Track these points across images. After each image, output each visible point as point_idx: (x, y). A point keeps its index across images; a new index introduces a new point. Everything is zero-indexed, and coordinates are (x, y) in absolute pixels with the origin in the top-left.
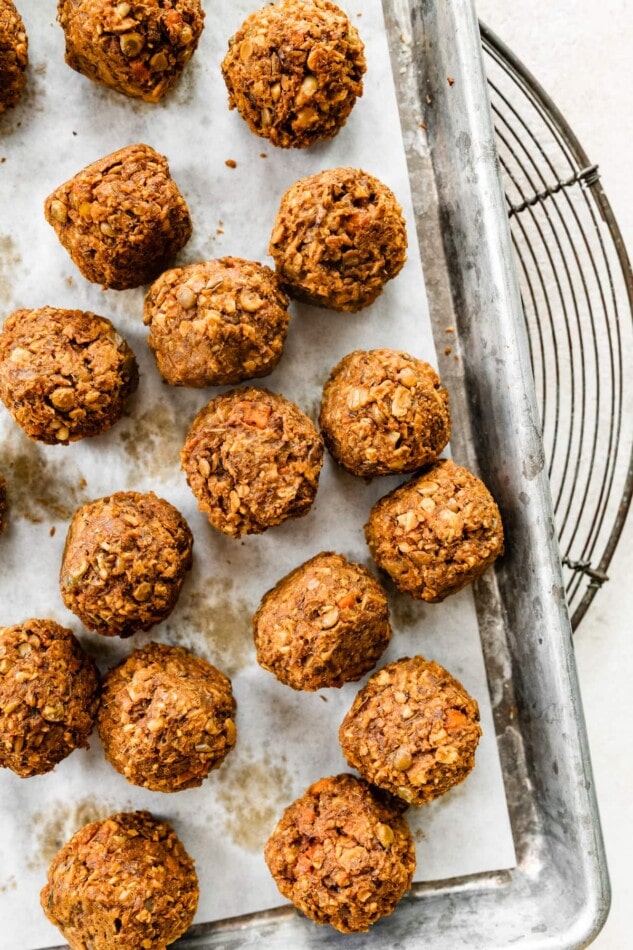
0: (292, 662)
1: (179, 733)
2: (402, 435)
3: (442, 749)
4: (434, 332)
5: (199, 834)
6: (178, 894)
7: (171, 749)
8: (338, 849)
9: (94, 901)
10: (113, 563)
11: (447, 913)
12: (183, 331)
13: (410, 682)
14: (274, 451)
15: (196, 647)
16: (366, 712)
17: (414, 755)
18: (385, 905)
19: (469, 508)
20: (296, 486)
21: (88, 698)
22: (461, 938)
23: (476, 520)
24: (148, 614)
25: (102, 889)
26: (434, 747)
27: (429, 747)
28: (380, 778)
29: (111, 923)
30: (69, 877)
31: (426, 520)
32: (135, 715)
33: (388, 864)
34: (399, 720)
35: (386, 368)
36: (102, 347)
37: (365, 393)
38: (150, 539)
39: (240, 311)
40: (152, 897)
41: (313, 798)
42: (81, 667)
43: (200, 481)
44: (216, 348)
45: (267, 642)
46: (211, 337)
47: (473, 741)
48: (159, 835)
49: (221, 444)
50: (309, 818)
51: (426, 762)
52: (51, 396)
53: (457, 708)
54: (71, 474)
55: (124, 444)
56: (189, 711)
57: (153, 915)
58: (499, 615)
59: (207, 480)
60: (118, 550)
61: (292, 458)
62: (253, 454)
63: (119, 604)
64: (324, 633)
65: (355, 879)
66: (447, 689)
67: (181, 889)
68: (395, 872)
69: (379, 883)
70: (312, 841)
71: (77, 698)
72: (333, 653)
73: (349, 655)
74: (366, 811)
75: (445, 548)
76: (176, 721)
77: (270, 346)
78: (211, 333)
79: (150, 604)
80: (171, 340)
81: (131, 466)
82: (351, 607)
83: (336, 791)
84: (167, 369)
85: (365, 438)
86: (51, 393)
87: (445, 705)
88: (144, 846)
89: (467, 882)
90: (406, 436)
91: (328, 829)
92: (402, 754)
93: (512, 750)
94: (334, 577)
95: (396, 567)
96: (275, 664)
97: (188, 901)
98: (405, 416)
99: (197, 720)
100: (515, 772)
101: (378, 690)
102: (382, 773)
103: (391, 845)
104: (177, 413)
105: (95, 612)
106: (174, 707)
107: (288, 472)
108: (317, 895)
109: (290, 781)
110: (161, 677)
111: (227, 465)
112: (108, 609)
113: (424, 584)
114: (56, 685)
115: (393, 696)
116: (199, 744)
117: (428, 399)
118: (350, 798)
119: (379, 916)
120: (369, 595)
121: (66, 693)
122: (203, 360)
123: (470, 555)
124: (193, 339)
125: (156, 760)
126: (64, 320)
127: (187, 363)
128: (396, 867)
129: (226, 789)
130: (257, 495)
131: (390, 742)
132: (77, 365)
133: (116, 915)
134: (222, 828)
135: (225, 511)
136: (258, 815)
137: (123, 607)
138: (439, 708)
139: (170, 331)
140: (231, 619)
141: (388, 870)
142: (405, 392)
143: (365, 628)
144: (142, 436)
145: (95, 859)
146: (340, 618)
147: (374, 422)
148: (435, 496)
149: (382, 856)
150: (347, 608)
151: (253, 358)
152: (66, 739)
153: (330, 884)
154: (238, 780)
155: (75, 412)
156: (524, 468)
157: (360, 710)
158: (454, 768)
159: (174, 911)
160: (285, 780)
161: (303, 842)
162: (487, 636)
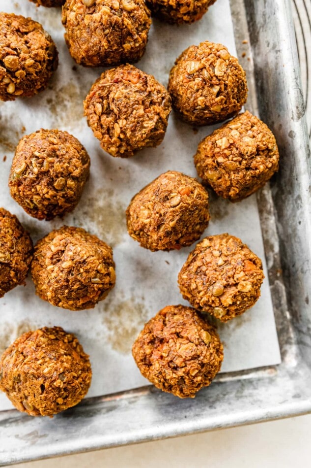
0: (151, 229)
1: (82, 270)
2: (220, 88)
3: (242, 282)
4: (236, 43)
5: (92, 344)
6: (80, 372)
7: (76, 280)
8: (178, 345)
9: (28, 373)
10: (41, 164)
11: (240, 389)
12: (86, 21)
13: (222, 245)
14: (142, 97)
15: (91, 231)
16: (195, 263)
17: (225, 287)
18: (205, 380)
19: (260, 136)
20: (155, 120)
21: (25, 254)
22: (250, 402)
23: (264, 143)
24: (63, 200)
25: (33, 366)
26: (237, 282)
27: (234, 282)
28: (203, 302)
29: (38, 387)
30: (13, 361)
31: (234, 142)
32: (55, 260)
33: (208, 354)
34: (215, 267)
35: (211, 49)
36: (36, 35)
37: (198, 63)
38: (64, 152)
39: (122, 10)
40: (63, 373)
41: (162, 316)
42: (21, 236)
43: (96, 118)
44: (107, 31)
45: (135, 218)
46: (104, 23)
47: (260, 280)
48: (68, 340)
49: (109, 94)
50: (160, 328)
51: (232, 291)
52: (4, 60)
53: (251, 260)
54: (16, 123)
55: (49, 106)
56: (88, 257)
57: (64, 383)
58: (272, 214)
59: (100, 117)
60: (45, 156)
61: (152, 103)
62: (129, 99)
63: (45, 191)
64: (172, 209)
65: (188, 363)
66: (244, 249)
67: (81, 370)
68: (212, 358)
69: (202, 365)
70: (162, 341)
71: (18, 252)
72: (177, 222)
73: (186, 226)
74: (194, 323)
75: (246, 160)
76: (80, 262)
77: (140, 35)
78: (104, 21)
79: (64, 192)
80: (79, 29)
81: (53, 120)
82: (188, 195)
83: (176, 311)
84: (76, 50)
85: (197, 91)
86: (4, 58)
87: (243, 258)
88: (59, 345)
89: (251, 373)
90: (223, 90)
91: (172, 334)
92: (218, 286)
93: (278, 295)
94: (177, 179)
95: (214, 175)
96: (140, 233)
97: (86, 377)
98: (223, 76)
99: (92, 263)
100: (280, 308)
101: (202, 250)
102: (205, 299)
103: (210, 343)
104: (81, 89)
105: (30, 197)
106: (79, 255)
107: (150, 112)
108: (165, 372)
109: (147, 312)
110: (70, 239)
111: (113, 106)
112: (38, 194)
113: (231, 185)
114: (5, 241)
115: (211, 253)
116: (94, 278)
117: (236, 69)
118: (185, 315)
119: (202, 386)
120: (199, 190)
121: (11, 247)
122: (98, 41)
123: (261, 165)
124: (93, 26)
125: (67, 287)
126: (12, 18)
127: (88, 44)
128: (213, 355)
129: (108, 317)
130: (131, 125)
131: (210, 279)
132: (20, 43)
133: (42, 382)
134: (106, 340)
135: (111, 137)
136: (127, 332)
137: (47, 193)
138: (240, 259)
139: (78, 24)
140: (112, 214)
141: (208, 357)
142: (223, 62)
143: (196, 209)
144: (60, 102)
145: (29, 350)
146: (181, 201)
147: (204, 80)
148: (239, 129)
149: (204, 348)
150: (186, 195)
151: (129, 42)
152: (11, 275)
153: (173, 366)
154: (115, 310)
155: (19, 72)
156: (293, 115)
157: (191, 262)
158: (249, 295)
159: (77, 382)
160: (144, 311)
161: (156, 342)
162: (264, 227)
